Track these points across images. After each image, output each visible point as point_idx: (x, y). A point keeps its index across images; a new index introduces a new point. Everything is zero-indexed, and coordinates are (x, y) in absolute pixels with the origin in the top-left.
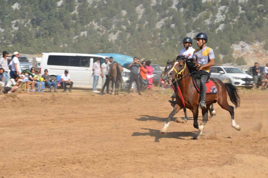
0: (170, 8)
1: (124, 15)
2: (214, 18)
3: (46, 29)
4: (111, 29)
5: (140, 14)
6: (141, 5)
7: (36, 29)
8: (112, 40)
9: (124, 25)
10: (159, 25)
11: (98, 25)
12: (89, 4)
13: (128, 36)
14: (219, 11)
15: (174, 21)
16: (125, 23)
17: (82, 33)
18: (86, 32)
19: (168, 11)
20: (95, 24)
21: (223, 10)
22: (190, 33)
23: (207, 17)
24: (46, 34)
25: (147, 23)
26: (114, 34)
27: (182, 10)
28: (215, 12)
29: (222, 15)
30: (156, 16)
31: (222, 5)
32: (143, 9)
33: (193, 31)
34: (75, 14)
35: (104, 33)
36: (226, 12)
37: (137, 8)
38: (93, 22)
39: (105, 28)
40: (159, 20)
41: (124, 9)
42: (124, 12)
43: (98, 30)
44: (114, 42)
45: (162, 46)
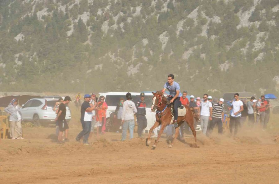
0: (198, 35)
1: (145, 44)
2: (252, 46)
3: (54, 63)
4: (130, 61)
5: (164, 43)
6: (165, 33)
7: (43, 63)
8: (131, 74)
9: (145, 56)
10: (186, 56)
11: (115, 57)
12: (103, 33)
13: (151, 69)
14: (258, 39)
15: (203, 50)
16: (147, 54)
17: (96, 67)
18: (101, 66)
19: (196, 39)
20: (111, 56)
21: (262, 36)
22: (223, 65)
23: (243, 45)
24: (54, 67)
25: (172, 53)
26: (134, 66)
27: (213, 37)
28: (253, 39)
29: (261, 42)
30: (182, 45)
31: (261, 32)
32: (167, 38)
33: (226, 62)
34: (88, 45)
35: (122, 66)
36: (266, 39)
37: (160, 36)
38: (110, 54)
39: (123, 60)
40: (187, 50)
41: (145, 38)
42: (145, 42)
43: (115, 62)
44: (134, 76)
45: (190, 79)
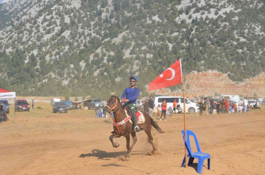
0: (102, 62)
1: (72, 67)
2: (132, 68)
3: (18, 79)
4: (64, 77)
5: (83, 67)
6: (83, 61)
7: (11, 79)
8: (65, 85)
9: (72, 74)
10: (96, 73)
11: (55, 75)
12: (47, 61)
13: (76, 82)
14: (135, 64)
15: (105, 70)
16: (73, 73)
17: (44, 81)
18: (46, 80)
19: (101, 64)
20: (52, 74)
21: (137, 63)
22: (117, 78)
23: (127, 68)
24: (18, 82)
25: (88, 72)
26: (66, 80)
27: (111, 63)
28: (132, 64)
29: (137, 66)
30: (94, 67)
31: (137, 60)
32: (85, 64)
33: (119, 77)
34: (38, 69)
35: (59, 80)
36: (139, 64)
37: (80, 62)
38: (51, 73)
39: (60, 77)
40: (96, 70)
41: (72, 64)
42: (72, 66)
43: (55, 78)
44: (66, 86)
45: (99, 87)
